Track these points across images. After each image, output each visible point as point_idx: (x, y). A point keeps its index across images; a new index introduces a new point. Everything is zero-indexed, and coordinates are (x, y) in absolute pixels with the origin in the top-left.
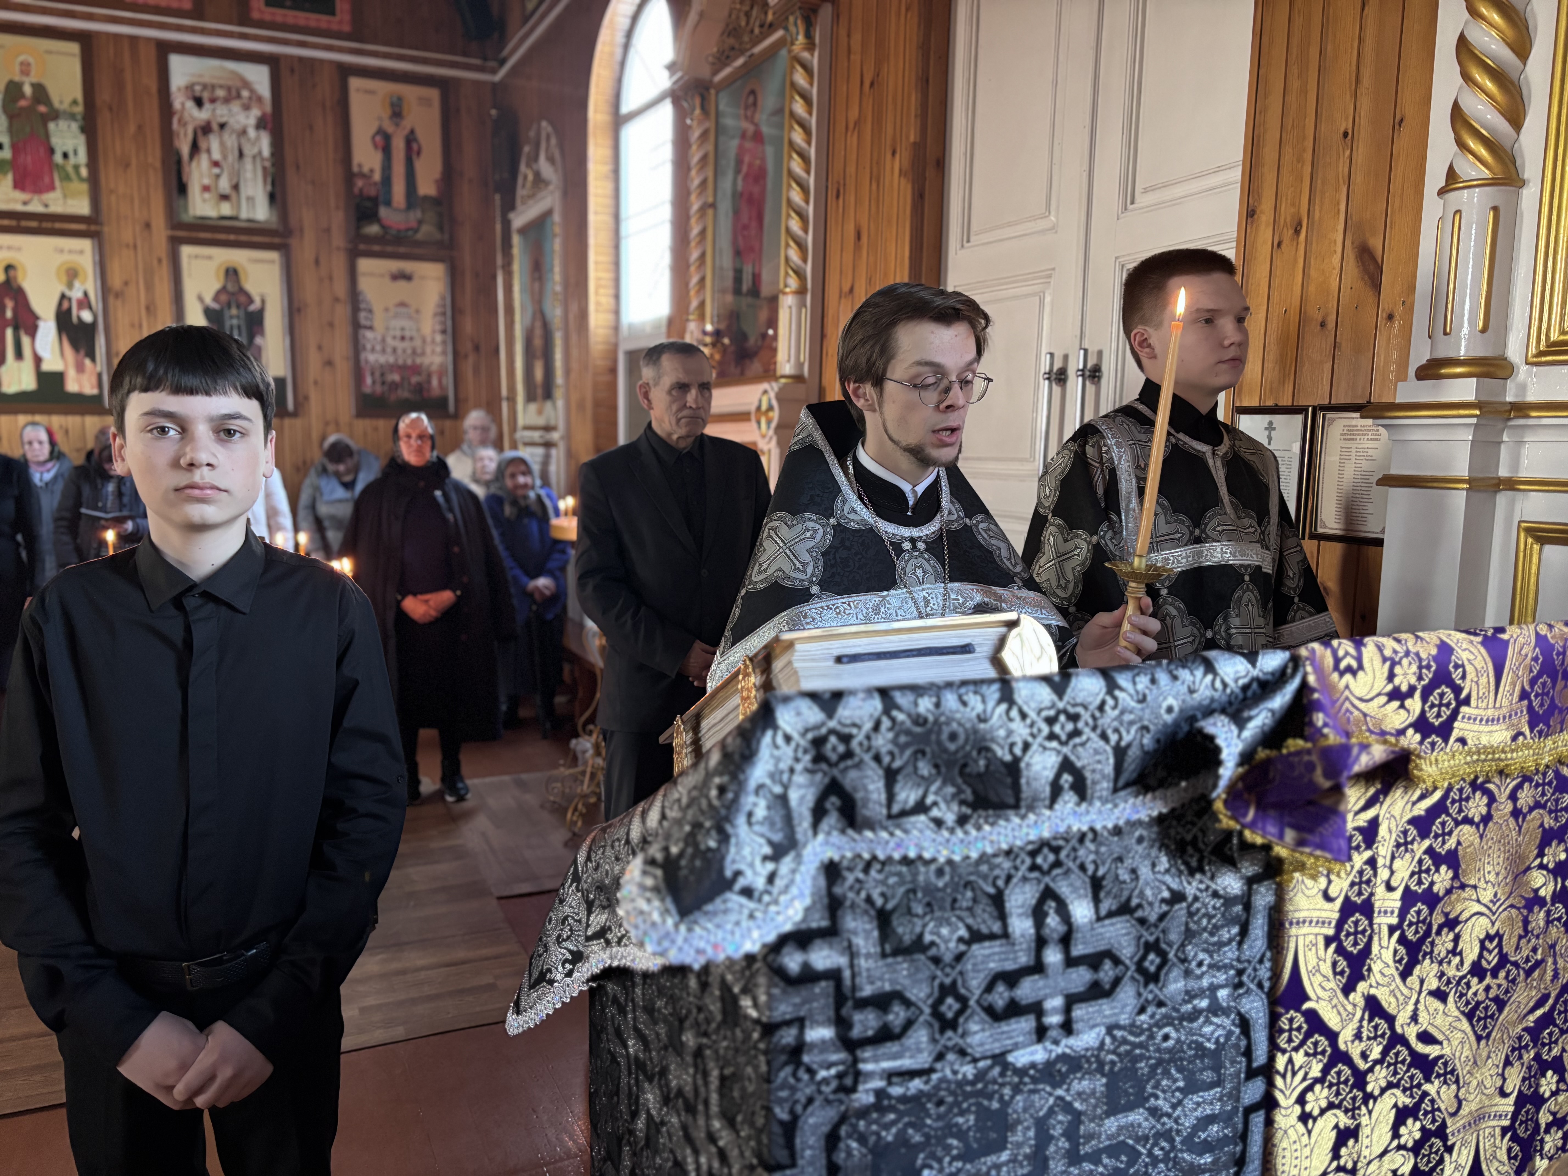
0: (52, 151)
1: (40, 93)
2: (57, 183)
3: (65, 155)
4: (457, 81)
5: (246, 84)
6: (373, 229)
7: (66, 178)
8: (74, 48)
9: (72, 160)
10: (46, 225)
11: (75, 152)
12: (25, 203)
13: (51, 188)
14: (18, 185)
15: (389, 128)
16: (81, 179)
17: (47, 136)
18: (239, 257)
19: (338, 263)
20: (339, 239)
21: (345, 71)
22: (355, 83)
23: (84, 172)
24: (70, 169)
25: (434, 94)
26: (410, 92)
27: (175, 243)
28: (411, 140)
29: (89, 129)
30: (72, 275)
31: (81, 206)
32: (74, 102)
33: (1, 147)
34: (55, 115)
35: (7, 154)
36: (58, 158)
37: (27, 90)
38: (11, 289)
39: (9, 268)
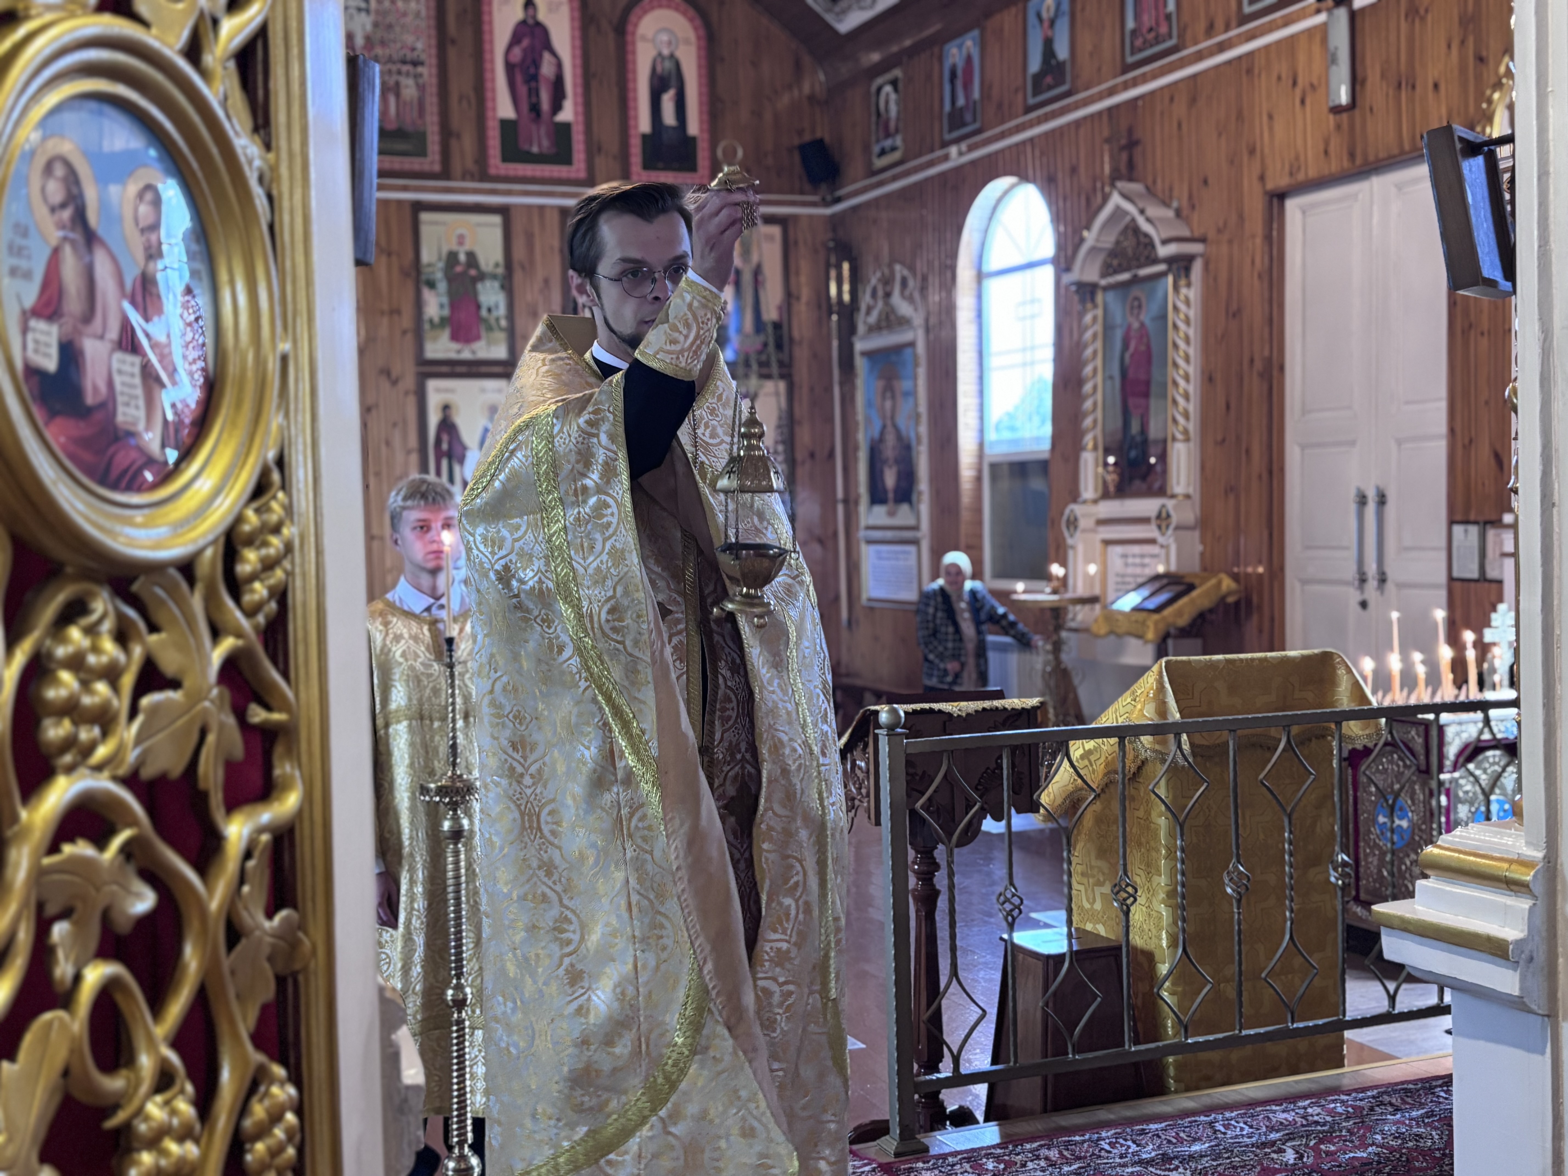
0: (478, 307)
1: (472, 259)
2: (483, 333)
3: (489, 310)
7: (490, 329)
8: (497, 219)
9: (495, 314)
10: (474, 369)
11: (497, 306)
12: (459, 352)
13: (478, 338)
14: (455, 337)
16: (501, 329)
17: (475, 294)
23: (503, 323)
24: (492, 322)
28: (757, 272)
29: (508, 286)
30: (493, 410)
31: (500, 352)
32: (497, 265)
33: (442, 306)
34: (482, 276)
35: (446, 312)
36: (484, 313)
37: (462, 257)
38: (447, 426)
39: (446, 408)
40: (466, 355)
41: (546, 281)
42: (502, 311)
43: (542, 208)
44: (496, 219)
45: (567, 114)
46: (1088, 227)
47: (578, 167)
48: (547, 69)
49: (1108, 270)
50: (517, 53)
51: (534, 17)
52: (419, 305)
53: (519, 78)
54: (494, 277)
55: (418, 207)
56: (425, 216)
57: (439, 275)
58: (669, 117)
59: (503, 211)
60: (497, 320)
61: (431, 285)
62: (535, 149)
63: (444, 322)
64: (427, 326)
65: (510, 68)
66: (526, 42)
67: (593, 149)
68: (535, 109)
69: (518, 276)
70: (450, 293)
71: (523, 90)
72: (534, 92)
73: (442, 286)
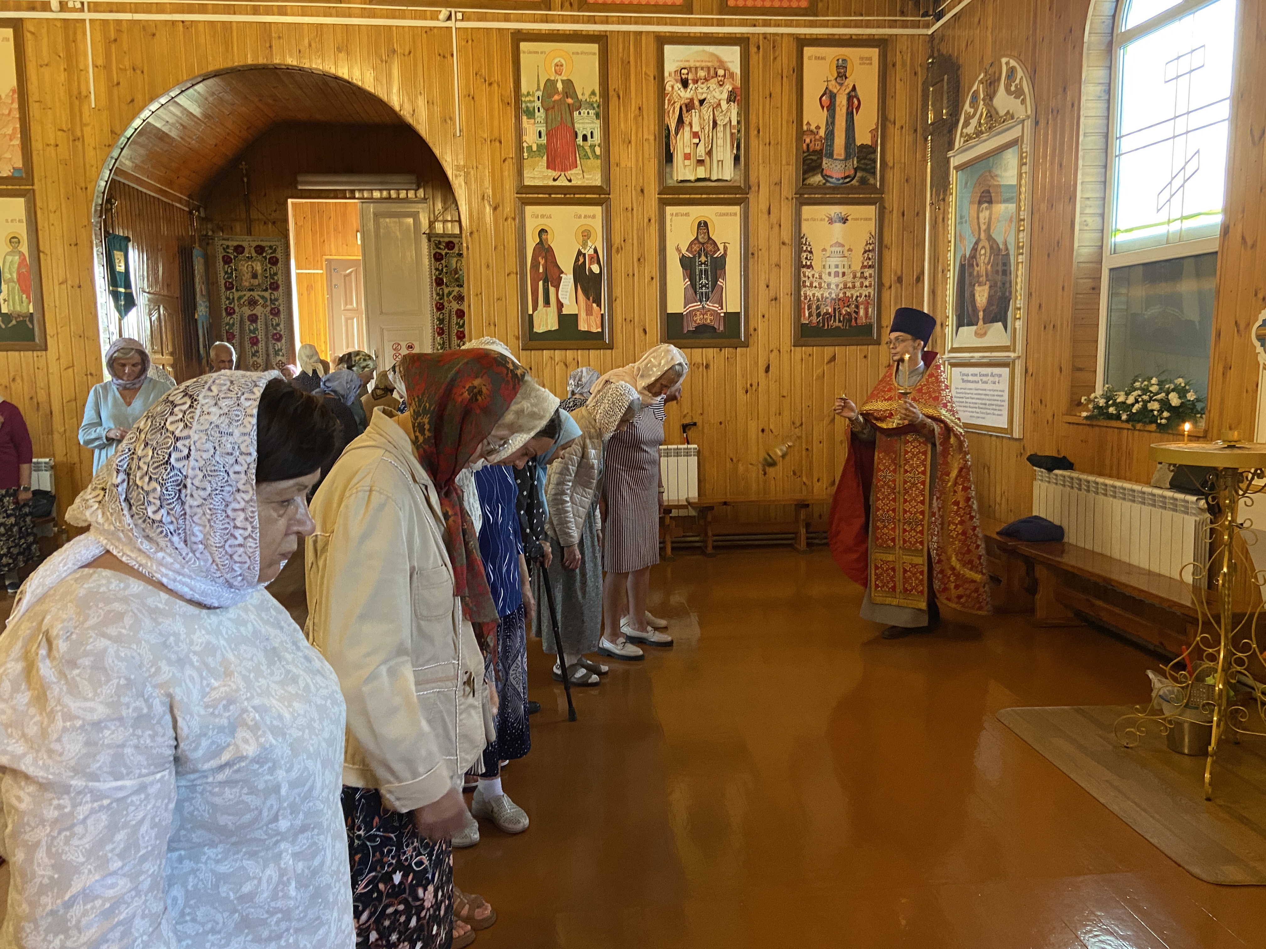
0: (575, 135)
1: (569, 87)
2: (578, 161)
3: (585, 138)
4: (895, 38)
6: (817, 179)
8: (594, 48)
9: (590, 141)
10: (570, 196)
11: (592, 134)
12: (555, 179)
13: (574, 165)
14: (550, 165)
15: (834, 86)
17: (573, 122)
20: (788, 190)
21: (802, 42)
23: (598, 150)
24: (587, 149)
25: (874, 53)
26: (854, 55)
27: (663, 203)
28: (852, 96)
30: (586, 235)
31: (596, 179)
34: (578, 105)
35: (544, 140)
36: (580, 140)
37: (560, 86)
38: (543, 250)
39: (543, 234)
41: (641, 112)
42: (598, 138)
43: (639, 36)
52: (519, 133)
54: (590, 104)
55: (519, 37)
56: (524, 46)
59: (600, 39)
60: (592, 147)
61: (530, 114)
64: (526, 154)
69: (613, 104)
70: (549, 122)
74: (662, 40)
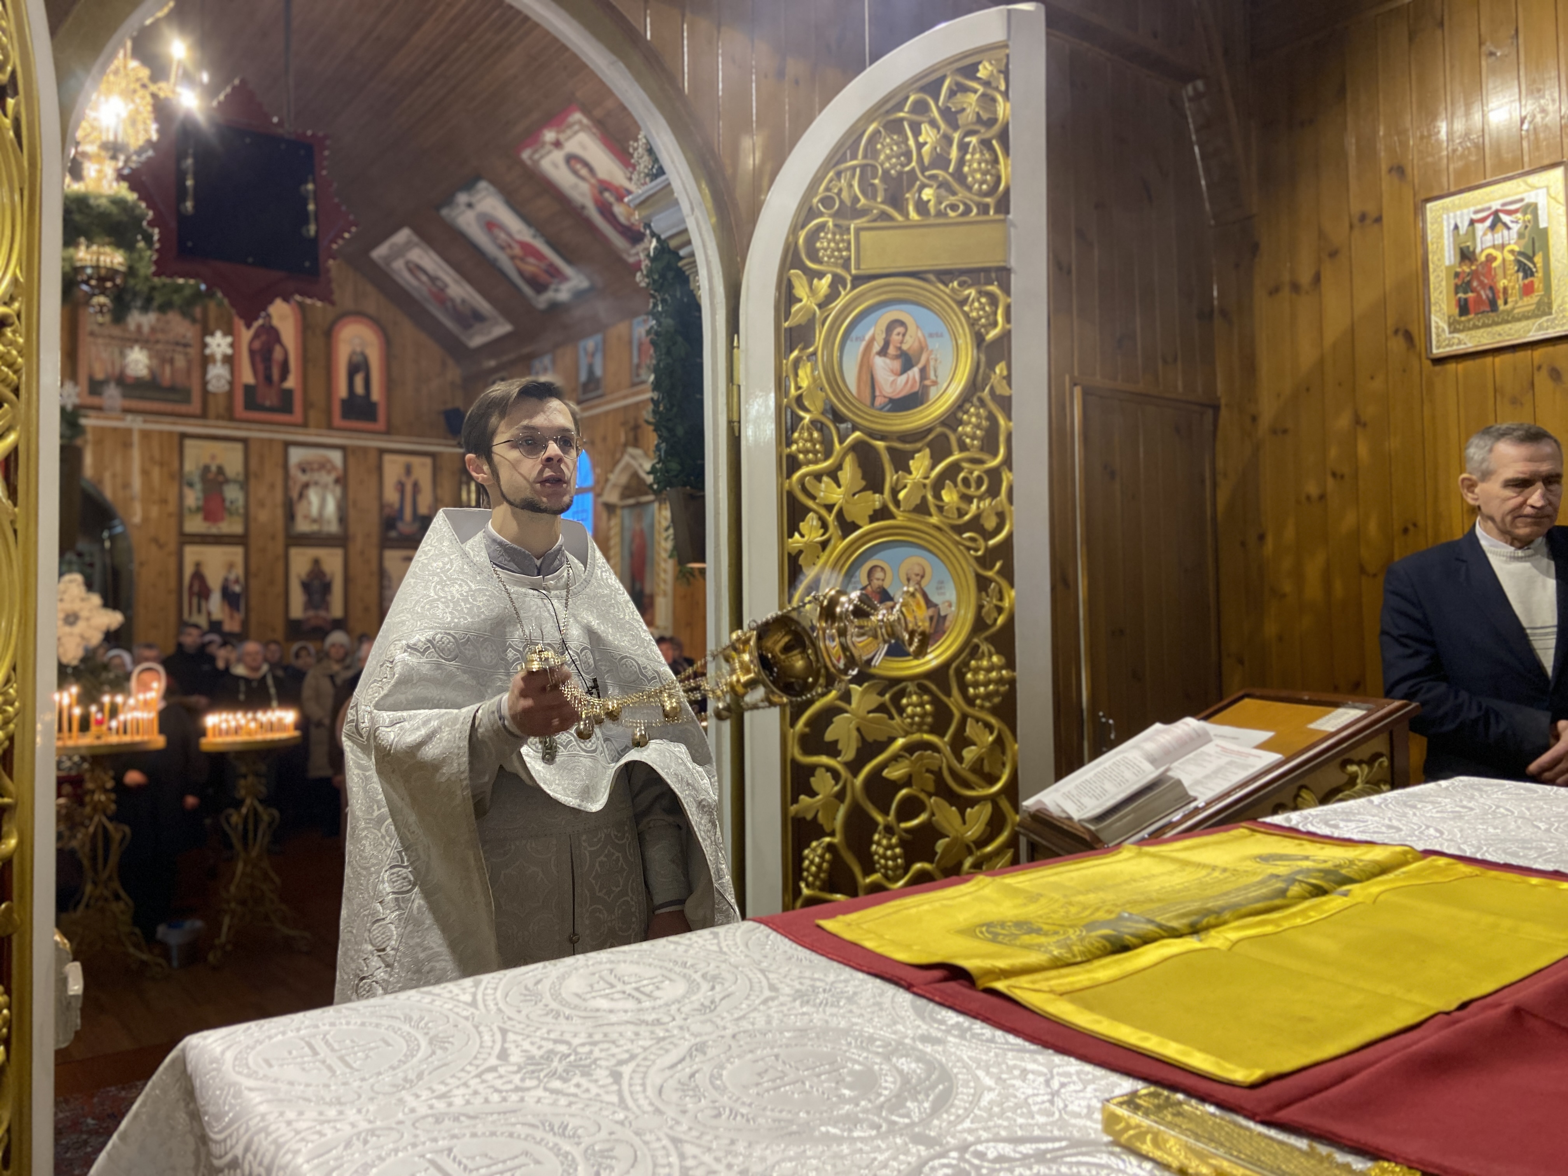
0: (223, 500)
1: (220, 470)
2: (226, 516)
4: (440, 454)
5: (329, 461)
6: (393, 534)
10: (219, 540)
11: (237, 500)
12: (208, 528)
13: (222, 520)
14: (206, 519)
15: (404, 479)
16: (239, 514)
17: (222, 492)
18: (321, 553)
19: (373, 553)
20: (375, 539)
21: (382, 452)
22: (387, 458)
23: (241, 511)
25: (428, 461)
26: (415, 461)
27: (287, 546)
28: (416, 486)
29: (245, 487)
30: (231, 566)
31: (239, 529)
32: (238, 474)
33: (197, 499)
34: (227, 481)
35: (201, 503)
36: (227, 504)
37: (214, 468)
38: (198, 576)
39: (198, 565)
40: (214, 530)
41: (272, 486)
42: (241, 502)
43: (271, 441)
44: (239, 446)
45: (291, 383)
46: (612, 471)
47: (297, 415)
48: (278, 354)
49: (624, 496)
50: (257, 345)
51: (270, 322)
52: (181, 497)
53: (258, 359)
54: (235, 481)
55: (183, 436)
56: (188, 443)
57: (196, 479)
58: (359, 389)
59: (245, 441)
60: (237, 509)
61: (191, 485)
62: (268, 403)
63: (198, 509)
64: (186, 512)
65: (252, 353)
66: (264, 338)
67: (308, 405)
68: (268, 379)
69: (253, 482)
70: (205, 491)
71: (260, 367)
72: (268, 369)
73: (199, 486)
74: (287, 444)
